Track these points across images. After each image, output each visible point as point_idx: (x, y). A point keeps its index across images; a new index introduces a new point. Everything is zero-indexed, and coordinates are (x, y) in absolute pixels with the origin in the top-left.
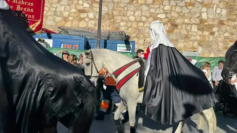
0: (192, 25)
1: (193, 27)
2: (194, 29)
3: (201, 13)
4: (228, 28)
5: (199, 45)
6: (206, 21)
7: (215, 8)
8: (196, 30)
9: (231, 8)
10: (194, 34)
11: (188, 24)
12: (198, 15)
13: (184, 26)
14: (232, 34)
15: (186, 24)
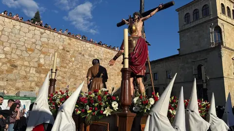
0: (31, 67)
1: (31, 69)
2: (33, 71)
3: (39, 58)
4: (60, 73)
5: (37, 85)
6: (43, 66)
7: (51, 56)
8: (34, 72)
9: (63, 58)
10: (32, 75)
11: (27, 66)
12: (36, 59)
13: (23, 68)
14: (64, 78)
15: (25, 66)
